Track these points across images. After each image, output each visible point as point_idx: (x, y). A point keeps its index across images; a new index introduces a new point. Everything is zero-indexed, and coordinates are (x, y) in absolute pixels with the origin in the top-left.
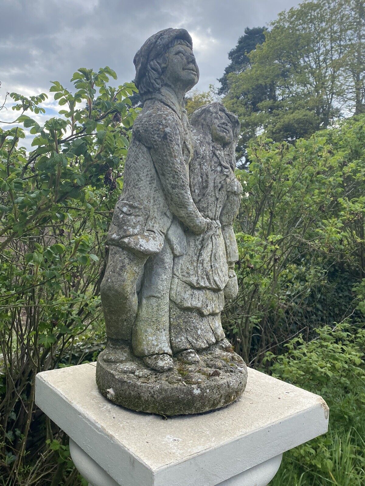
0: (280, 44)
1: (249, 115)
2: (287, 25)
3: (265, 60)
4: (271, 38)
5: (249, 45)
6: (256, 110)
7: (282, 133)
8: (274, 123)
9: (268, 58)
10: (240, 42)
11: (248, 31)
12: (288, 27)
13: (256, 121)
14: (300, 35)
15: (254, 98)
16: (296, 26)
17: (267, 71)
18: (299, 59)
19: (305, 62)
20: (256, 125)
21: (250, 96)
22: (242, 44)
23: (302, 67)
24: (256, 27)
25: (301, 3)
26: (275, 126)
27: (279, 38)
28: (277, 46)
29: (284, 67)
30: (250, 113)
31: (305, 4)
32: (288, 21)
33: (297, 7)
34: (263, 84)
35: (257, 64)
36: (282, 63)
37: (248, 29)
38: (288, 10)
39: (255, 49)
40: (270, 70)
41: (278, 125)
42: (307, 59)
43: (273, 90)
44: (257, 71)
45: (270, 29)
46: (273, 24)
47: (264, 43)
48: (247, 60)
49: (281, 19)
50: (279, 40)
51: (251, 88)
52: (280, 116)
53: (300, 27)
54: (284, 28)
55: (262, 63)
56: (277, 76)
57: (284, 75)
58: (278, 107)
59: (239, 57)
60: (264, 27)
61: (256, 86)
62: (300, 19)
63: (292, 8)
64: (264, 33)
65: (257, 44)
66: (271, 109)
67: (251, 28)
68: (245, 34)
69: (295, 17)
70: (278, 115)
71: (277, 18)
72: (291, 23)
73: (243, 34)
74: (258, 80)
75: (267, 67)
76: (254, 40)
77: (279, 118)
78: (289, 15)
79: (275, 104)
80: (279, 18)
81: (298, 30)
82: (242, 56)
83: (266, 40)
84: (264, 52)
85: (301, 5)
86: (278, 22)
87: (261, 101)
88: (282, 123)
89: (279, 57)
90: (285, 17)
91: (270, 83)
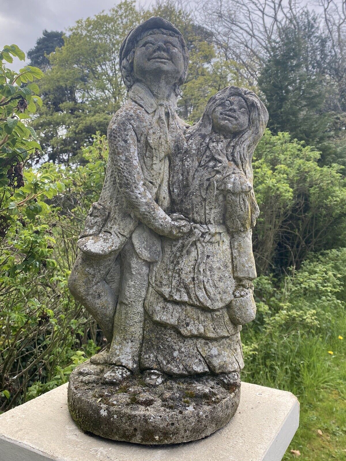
0: (78, 50)
1: (51, 115)
2: (84, 33)
3: (64, 63)
4: (69, 43)
5: (48, 47)
6: (58, 110)
7: (84, 134)
8: (77, 125)
9: (67, 61)
10: (38, 43)
11: (46, 33)
12: (86, 35)
13: (58, 121)
14: (97, 45)
15: (55, 98)
16: (93, 35)
17: (67, 74)
18: (96, 66)
19: (102, 69)
20: (58, 124)
21: (51, 96)
22: (41, 45)
23: (100, 74)
24: (54, 31)
25: (97, 15)
26: (77, 127)
27: (77, 44)
28: (76, 51)
29: (83, 71)
30: (52, 112)
31: (100, 16)
32: (85, 29)
33: (93, 18)
34: (64, 86)
35: (57, 66)
36: (81, 68)
37: (46, 31)
38: (85, 19)
39: (54, 51)
40: (70, 73)
41: (80, 126)
42: (104, 67)
43: (72, 93)
44: (57, 73)
45: (68, 34)
46: (72, 30)
47: (63, 47)
48: (46, 62)
49: (78, 26)
50: (78, 46)
51: (52, 89)
52: (82, 117)
53: (96, 36)
54: (82, 35)
55: (62, 65)
56: (77, 79)
57: (84, 79)
58: (78, 109)
59: (37, 57)
60: (62, 32)
61: (58, 87)
62: (96, 29)
63: (88, 18)
64: (63, 37)
65: (56, 47)
66: (72, 110)
67: (49, 31)
68: (44, 36)
69: (92, 26)
70: (80, 117)
71: (75, 25)
72: (88, 31)
73: (42, 36)
74: (58, 81)
75: (68, 70)
76: (52, 43)
77: (81, 120)
78: (86, 24)
79: (77, 106)
80: (77, 25)
81: (95, 39)
82: (41, 57)
83: (65, 44)
84: (64, 55)
85: (97, 17)
86: (76, 29)
87: (63, 102)
88: (84, 125)
89: (78, 62)
90: (82, 25)
91: (69, 85)
